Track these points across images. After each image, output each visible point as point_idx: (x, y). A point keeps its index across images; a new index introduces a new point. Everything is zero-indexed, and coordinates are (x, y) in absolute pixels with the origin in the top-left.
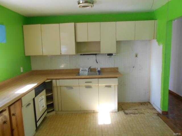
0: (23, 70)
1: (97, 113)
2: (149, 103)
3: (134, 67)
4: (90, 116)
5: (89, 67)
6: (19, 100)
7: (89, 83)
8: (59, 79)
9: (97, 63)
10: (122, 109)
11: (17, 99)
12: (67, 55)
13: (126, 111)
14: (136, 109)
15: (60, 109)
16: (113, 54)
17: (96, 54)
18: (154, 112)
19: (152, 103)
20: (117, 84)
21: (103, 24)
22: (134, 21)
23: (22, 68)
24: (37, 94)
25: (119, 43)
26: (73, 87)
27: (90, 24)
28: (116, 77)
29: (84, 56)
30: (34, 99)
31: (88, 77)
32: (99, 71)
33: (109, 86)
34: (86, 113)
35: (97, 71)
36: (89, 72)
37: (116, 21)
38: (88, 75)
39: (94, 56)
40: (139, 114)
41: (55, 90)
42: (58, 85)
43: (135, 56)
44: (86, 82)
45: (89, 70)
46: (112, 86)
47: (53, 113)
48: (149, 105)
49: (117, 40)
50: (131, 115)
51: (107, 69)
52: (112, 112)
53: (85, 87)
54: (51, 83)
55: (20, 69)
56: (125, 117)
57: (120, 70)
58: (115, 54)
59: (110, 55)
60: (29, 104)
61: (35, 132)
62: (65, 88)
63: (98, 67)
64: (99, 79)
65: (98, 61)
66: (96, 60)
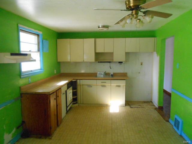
0: (56, 72)
1: (109, 106)
2: (152, 102)
3: (139, 73)
4: (104, 108)
5: (104, 72)
6: (60, 88)
7: (104, 83)
8: (82, 79)
9: (111, 68)
10: (129, 105)
11: (58, 89)
12: (88, 62)
13: (132, 106)
14: (140, 105)
15: (82, 103)
16: (123, 62)
17: (110, 62)
18: (153, 107)
19: (153, 102)
20: (125, 85)
21: (115, 39)
22: (139, 38)
23: (55, 71)
24: (68, 88)
25: (127, 54)
26: (92, 86)
27: (106, 39)
28: (124, 80)
29: (101, 63)
30: (66, 91)
31: (104, 78)
32: (112, 75)
33: (119, 86)
34: (101, 106)
35: (110, 75)
36: (105, 75)
37: (126, 38)
38: (104, 77)
39: (109, 63)
40: (141, 108)
41: (79, 88)
42: (81, 84)
43: (140, 64)
44: (102, 82)
45: (105, 74)
46: (121, 86)
47: (77, 105)
48: (151, 103)
49: (126, 52)
50: (135, 108)
51: (118, 73)
52: (121, 106)
53: (101, 86)
54: (76, 82)
55: (54, 71)
56: (130, 109)
57: (128, 75)
58: (124, 62)
59: (121, 63)
60: (64, 94)
61: (66, 114)
62: (86, 86)
63: (112, 72)
64: (112, 81)
65: (111, 67)
66: (110, 67)
